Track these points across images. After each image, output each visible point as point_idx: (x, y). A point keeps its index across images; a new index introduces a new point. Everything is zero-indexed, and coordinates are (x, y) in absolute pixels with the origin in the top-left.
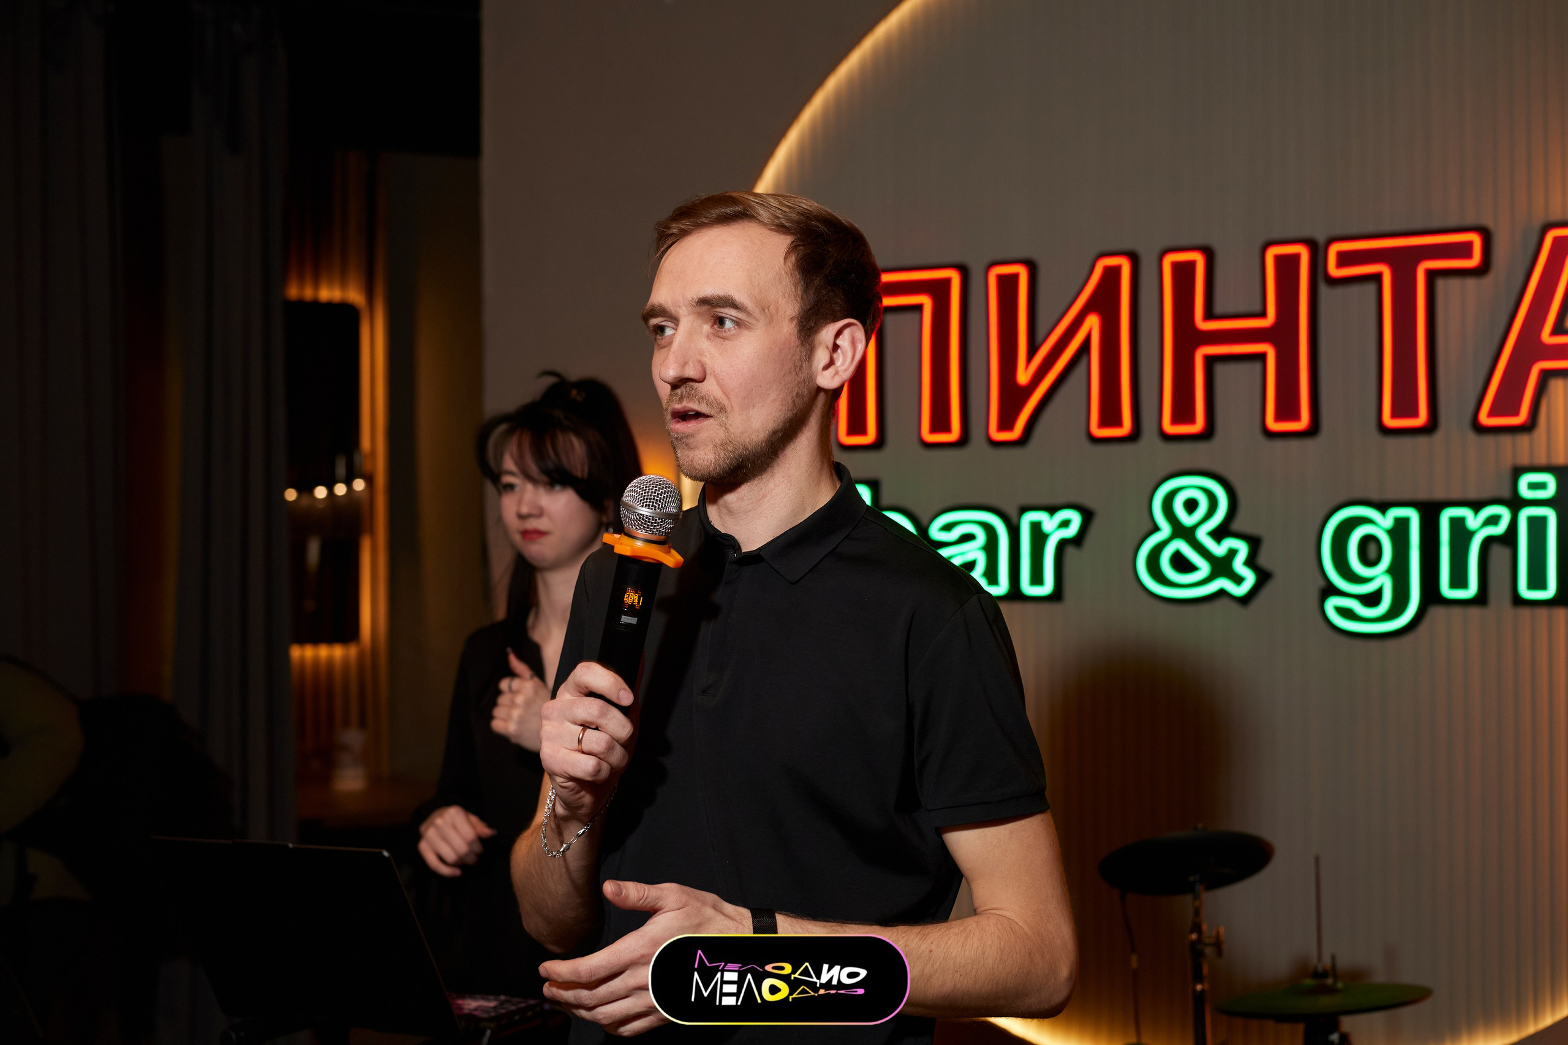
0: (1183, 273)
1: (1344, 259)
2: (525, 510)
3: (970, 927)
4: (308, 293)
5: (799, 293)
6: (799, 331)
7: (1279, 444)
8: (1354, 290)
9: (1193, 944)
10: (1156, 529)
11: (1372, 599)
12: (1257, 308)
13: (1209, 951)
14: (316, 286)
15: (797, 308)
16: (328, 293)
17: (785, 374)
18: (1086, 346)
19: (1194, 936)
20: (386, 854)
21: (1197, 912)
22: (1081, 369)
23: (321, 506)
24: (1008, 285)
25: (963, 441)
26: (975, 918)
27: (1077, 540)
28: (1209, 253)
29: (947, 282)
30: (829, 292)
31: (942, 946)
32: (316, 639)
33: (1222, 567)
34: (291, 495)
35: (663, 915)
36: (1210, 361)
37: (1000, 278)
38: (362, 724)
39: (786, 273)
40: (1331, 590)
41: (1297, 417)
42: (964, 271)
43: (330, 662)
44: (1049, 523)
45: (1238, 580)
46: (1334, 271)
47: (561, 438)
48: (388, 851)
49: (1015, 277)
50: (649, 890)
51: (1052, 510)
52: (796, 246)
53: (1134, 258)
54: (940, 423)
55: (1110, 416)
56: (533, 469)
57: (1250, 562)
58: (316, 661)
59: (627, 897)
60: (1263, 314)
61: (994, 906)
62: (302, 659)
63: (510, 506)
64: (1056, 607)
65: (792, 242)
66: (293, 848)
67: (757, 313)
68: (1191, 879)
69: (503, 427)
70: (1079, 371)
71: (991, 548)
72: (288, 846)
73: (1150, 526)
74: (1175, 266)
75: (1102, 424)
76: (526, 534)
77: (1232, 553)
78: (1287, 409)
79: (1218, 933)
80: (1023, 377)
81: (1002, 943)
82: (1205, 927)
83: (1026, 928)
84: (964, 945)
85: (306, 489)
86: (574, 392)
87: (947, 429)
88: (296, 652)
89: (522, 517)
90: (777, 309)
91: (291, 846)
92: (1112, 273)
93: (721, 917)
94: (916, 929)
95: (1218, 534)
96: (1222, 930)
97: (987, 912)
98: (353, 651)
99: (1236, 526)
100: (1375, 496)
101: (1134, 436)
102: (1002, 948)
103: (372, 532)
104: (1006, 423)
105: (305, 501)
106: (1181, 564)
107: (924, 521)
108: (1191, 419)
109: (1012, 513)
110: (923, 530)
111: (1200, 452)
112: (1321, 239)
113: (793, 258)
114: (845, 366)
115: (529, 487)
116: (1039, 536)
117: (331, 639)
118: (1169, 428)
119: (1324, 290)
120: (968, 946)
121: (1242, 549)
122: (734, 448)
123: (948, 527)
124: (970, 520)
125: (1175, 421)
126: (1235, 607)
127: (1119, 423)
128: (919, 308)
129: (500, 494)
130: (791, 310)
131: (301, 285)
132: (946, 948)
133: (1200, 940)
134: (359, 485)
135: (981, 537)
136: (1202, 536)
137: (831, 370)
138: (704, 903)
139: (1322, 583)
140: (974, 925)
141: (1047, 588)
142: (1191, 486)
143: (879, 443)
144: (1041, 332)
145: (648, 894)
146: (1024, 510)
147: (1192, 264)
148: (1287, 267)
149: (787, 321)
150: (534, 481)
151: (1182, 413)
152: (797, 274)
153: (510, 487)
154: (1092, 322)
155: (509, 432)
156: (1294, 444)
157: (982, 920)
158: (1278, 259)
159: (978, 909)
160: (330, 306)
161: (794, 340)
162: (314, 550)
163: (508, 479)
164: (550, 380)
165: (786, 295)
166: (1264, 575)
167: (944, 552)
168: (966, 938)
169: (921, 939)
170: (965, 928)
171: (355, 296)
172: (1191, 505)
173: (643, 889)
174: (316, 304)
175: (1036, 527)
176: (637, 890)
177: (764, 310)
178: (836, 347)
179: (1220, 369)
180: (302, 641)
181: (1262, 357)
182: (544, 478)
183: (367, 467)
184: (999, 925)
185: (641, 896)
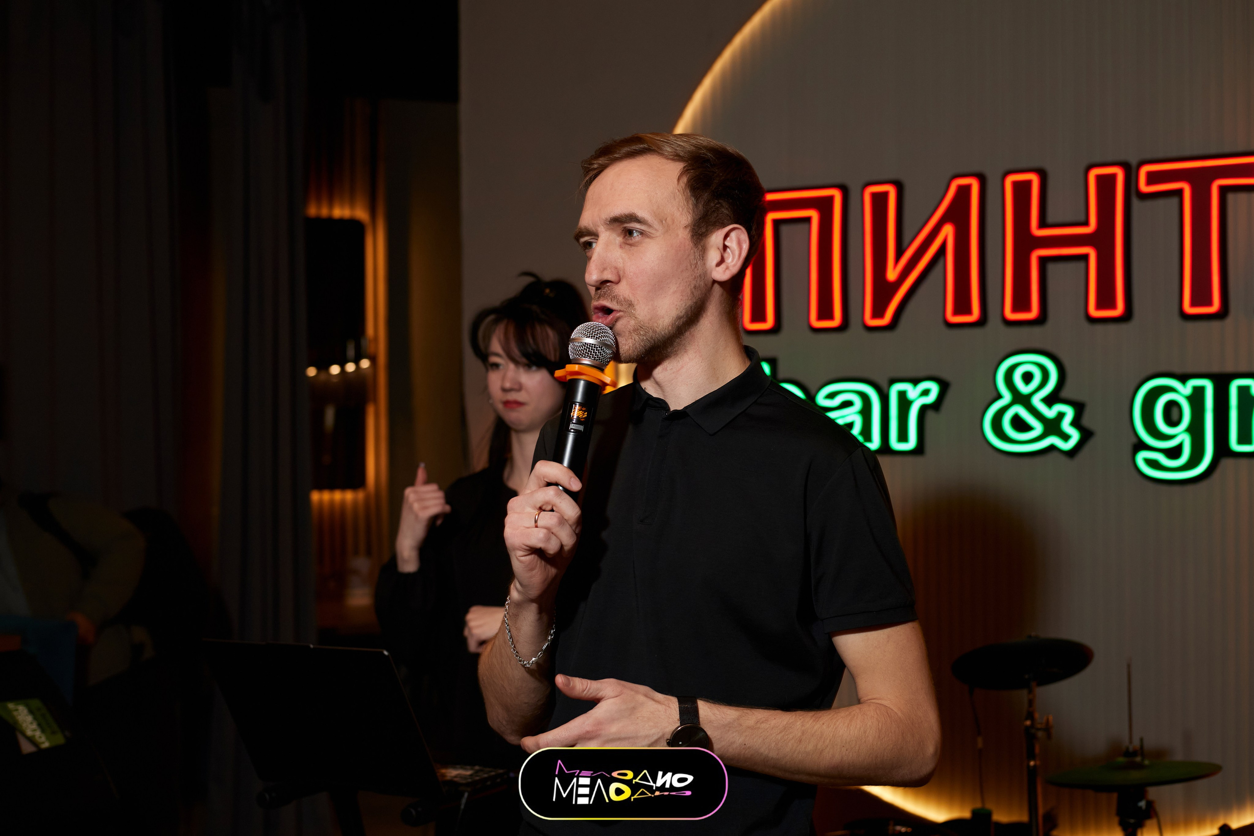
0: (1022, 190)
1: (1153, 178)
2: (508, 385)
3: (854, 712)
4: (324, 212)
5: (691, 207)
6: (692, 236)
7: (1099, 328)
8: (1161, 202)
9: (1027, 728)
10: (999, 397)
11: (1174, 453)
12: (1082, 218)
13: (1040, 734)
14: (331, 206)
15: (689, 218)
16: (340, 212)
17: (682, 271)
18: (942, 250)
19: (1028, 723)
20: (386, 653)
21: (1031, 703)
22: (939, 267)
23: (335, 380)
24: (880, 201)
25: (844, 326)
26: (859, 706)
27: (936, 406)
28: (1043, 175)
29: (831, 199)
30: (716, 204)
31: (832, 726)
32: (332, 486)
33: (1052, 427)
34: (312, 372)
35: (605, 701)
36: (1043, 261)
37: (874, 195)
38: (369, 553)
39: (679, 191)
40: (1141, 446)
41: (1113, 306)
42: (845, 190)
43: (343, 503)
44: (912, 392)
45: (1066, 437)
46: (1144, 188)
47: (538, 328)
48: (387, 651)
49: (886, 194)
50: (591, 683)
51: (915, 382)
52: (687, 170)
53: (982, 179)
54: (825, 312)
55: (962, 307)
56: (516, 352)
57: (1075, 423)
58: (332, 503)
59: (573, 688)
60: (1086, 223)
61: (875, 696)
62: (321, 502)
63: (495, 380)
64: (918, 460)
65: (684, 167)
66: (314, 648)
67: (656, 224)
68: (1027, 677)
69: (491, 317)
70: (938, 269)
71: (866, 412)
72: (309, 647)
73: (994, 395)
74: (1015, 184)
75: (956, 312)
76: (507, 403)
77: (1061, 416)
78: (1106, 299)
79: (1048, 720)
80: (892, 275)
81: (880, 725)
82: (1037, 715)
83: (900, 714)
84: (849, 726)
85: (323, 367)
86: (547, 291)
87: (831, 317)
88: (315, 496)
89: (505, 390)
90: (673, 221)
91: (312, 646)
92: (964, 191)
93: (651, 703)
94: (811, 714)
95: (1049, 401)
96: (1051, 718)
97: (869, 701)
98: (361, 495)
99: (1064, 394)
100: (1177, 370)
101: (982, 322)
102: (880, 729)
103: (375, 401)
104: (878, 313)
105: (323, 376)
106: (1019, 424)
107: (813, 391)
108: (1028, 308)
109: (883, 384)
110: (811, 397)
111: (1035, 334)
112: (1134, 162)
113: (685, 179)
114: (734, 263)
115: (512, 366)
116: (904, 403)
117: (344, 486)
118: (1010, 315)
119: (1135, 202)
120: (852, 726)
121: (1069, 412)
122: (645, 332)
123: (831, 396)
124: (849, 390)
125: (1015, 310)
126: (1064, 459)
127: (969, 312)
128: (808, 220)
129: (487, 370)
130: (685, 220)
131: (319, 206)
132: (835, 728)
133: (1032, 726)
134: (365, 364)
135: (858, 404)
136: (1037, 401)
137: (723, 266)
138: (637, 692)
139: (1134, 440)
140: (858, 711)
141: (911, 443)
142: (1028, 362)
143: (776, 329)
144: (906, 239)
145: (590, 687)
146: (893, 381)
147: (1029, 183)
148: (1106, 184)
149: (682, 229)
150: (516, 363)
151: (1021, 302)
152: (688, 192)
153: (496, 366)
154: (948, 230)
155: (496, 322)
156: (1112, 328)
157: (864, 707)
158: (1099, 178)
159: (863, 699)
160: (342, 221)
161: (689, 244)
162: (330, 415)
163: (494, 359)
164: (529, 280)
165: (681, 209)
166: (1086, 435)
167: (831, 415)
168: (851, 721)
169: (814, 721)
170: (850, 713)
171: (361, 214)
172: (1028, 377)
173: (586, 683)
174: (331, 221)
175: (902, 395)
176: (582, 684)
177: (662, 222)
178: (725, 247)
179: (1051, 267)
180: (321, 487)
181: (1085, 258)
182: (524, 360)
183: (371, 349)
184: (878, 711)
185: (585, 687)
